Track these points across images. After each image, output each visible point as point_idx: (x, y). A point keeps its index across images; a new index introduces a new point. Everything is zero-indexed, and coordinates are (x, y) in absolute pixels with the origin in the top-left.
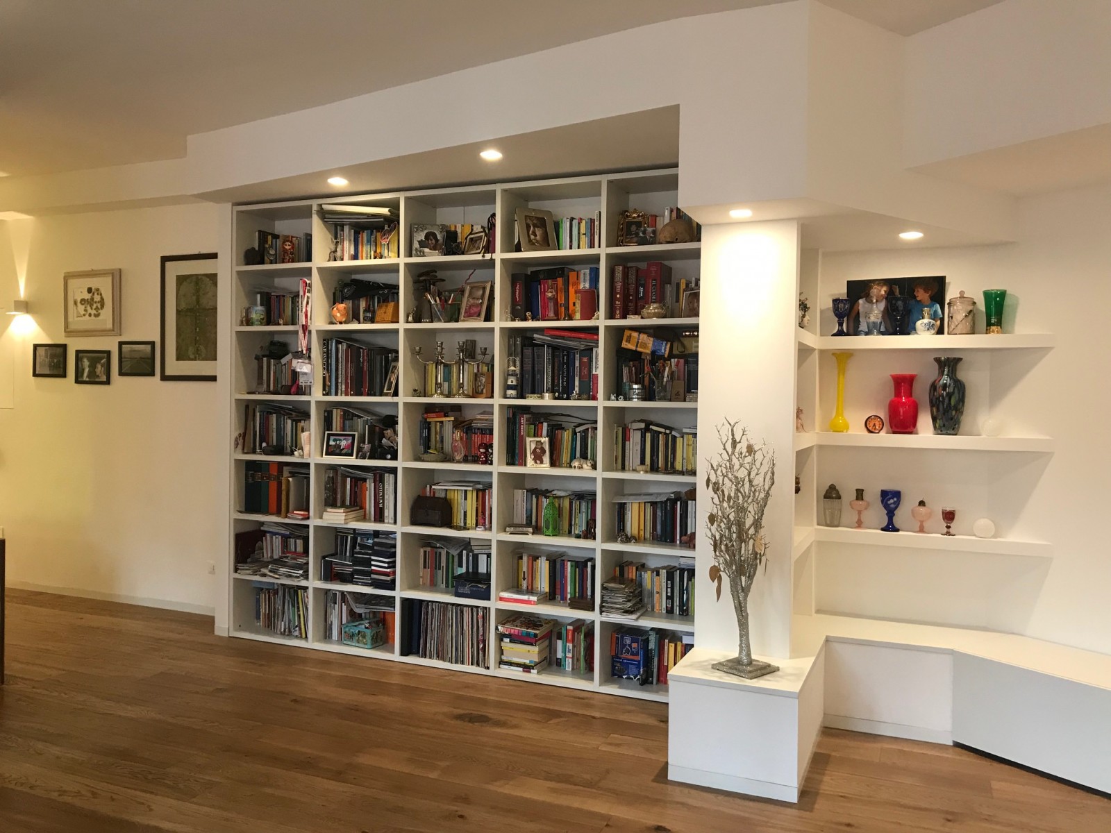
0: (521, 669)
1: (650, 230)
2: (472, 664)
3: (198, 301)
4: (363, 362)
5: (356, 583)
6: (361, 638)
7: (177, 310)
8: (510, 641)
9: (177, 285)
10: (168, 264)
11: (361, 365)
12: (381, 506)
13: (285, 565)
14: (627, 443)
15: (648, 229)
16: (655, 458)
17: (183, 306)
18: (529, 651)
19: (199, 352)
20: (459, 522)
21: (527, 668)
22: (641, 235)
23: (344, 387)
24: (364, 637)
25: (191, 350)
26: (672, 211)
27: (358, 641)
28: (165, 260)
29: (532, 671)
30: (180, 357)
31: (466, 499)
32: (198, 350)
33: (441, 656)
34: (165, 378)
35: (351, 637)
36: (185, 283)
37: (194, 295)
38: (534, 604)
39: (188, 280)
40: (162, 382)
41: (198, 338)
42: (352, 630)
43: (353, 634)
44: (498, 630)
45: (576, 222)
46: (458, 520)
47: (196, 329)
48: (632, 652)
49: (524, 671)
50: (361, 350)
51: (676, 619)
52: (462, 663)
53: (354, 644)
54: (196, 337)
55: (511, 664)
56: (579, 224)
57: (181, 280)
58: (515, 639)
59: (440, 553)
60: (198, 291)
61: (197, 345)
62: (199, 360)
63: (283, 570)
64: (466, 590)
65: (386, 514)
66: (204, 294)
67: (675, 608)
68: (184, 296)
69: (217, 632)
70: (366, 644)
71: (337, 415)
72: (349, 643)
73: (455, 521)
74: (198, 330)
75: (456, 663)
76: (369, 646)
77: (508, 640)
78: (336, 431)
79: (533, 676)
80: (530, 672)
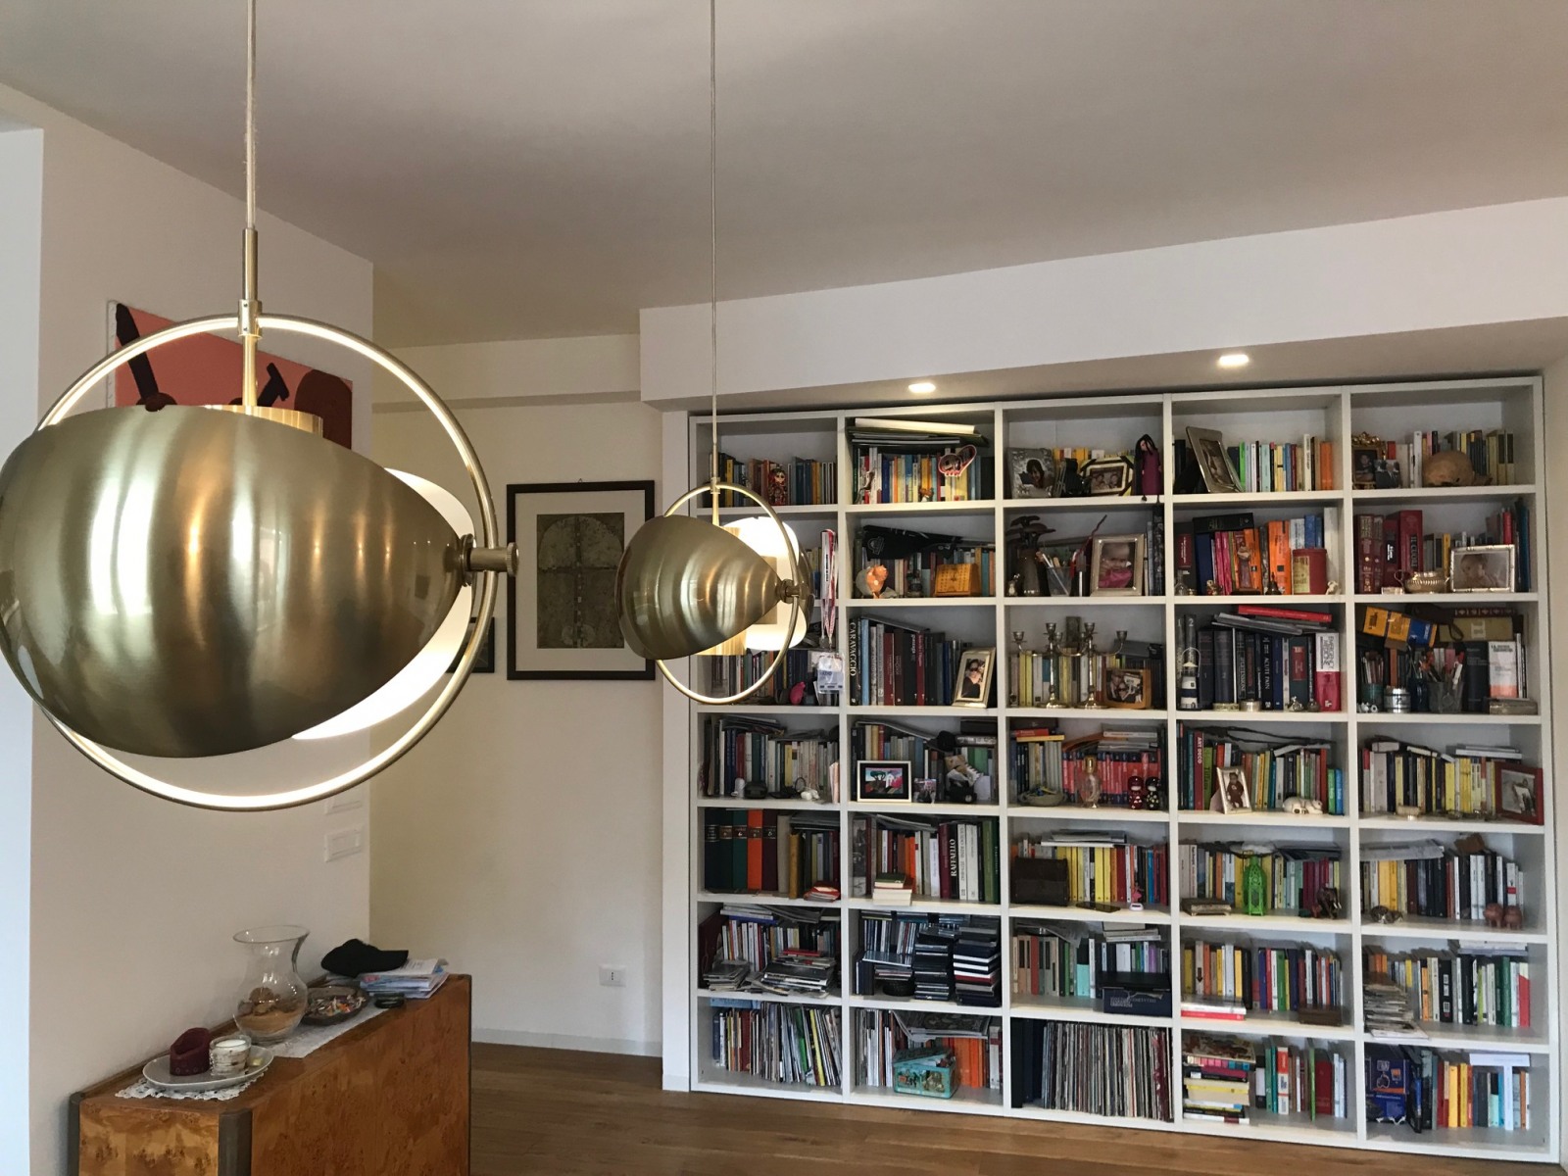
0: (1222, 1119)
1: (1391, 462)
2: (1139, 1115)
3: (579, 556)
4: (917, 654)
5: (923, 997)
6: (931, 1083)
7: (539, 569)
8: (1203, 1077)
9: (538, 530)
10: (520, 498)
11: (913, 658)
12: (954, 874)
13: (791, 972)
14: (1366, 771)
15: (1388, 461)
16: (1411, 793)
17: (551, 562)
18: (1233, 1091)
19: (582, 636)
20: (1081, 894)
21: (1231, 1117)
22: (1379, 469)
23: (881, 691)
24: (939, 1080)
25: (566, 633)
26: (1424, 436)
27: (926, 1088)
28: (513, 491)
29: (1241, 1120)
30: (543, 643)
31: (1092, 859)
32: (580, 632)
33: (1083, 1105)
34: (514, 675)
35: (913, 1081)
36: (553, 527)
37: (571, 546)
38: (1241, 1020)
39: (559, 523)
40: (508, 682)
41: (579, 613)
42: (912, 1071)
43: (916, 1076)
44: (1186, 1061)
45: (1265, 450)
46: (1081, 891)
47: (576, 599)
48: (1393, 1083)
49: (1226, 1121)
50: (913, 636)
51: (1457, 1031)
52: (1122, 1113)
53: (918, 1092)
54: (576, 612)
55: (1204, 1111)
56: (1272, 452)
57: (545, 522)
58: (1208, 1074)
59: (1048, 944)
60: (578, 540)
61: (579, 624)
62: (582, 646)
63: (790, 981)
64: (1126, 1002)
65: (962, 885)
66: (589, 545)
67: (1455, 1014)
68: (554, 546)
69: (667, 1085)
70: (943, 1092)
71: (871, 734)
72: (909, 1091)
73: (1075, 894)
74: (580, 599)
75: (1113, 1114)
76: (947, 1095)
77: (1199, 1075)
78: (872, 760)
79: (1244, 1129)
80: (1238, 1122)
